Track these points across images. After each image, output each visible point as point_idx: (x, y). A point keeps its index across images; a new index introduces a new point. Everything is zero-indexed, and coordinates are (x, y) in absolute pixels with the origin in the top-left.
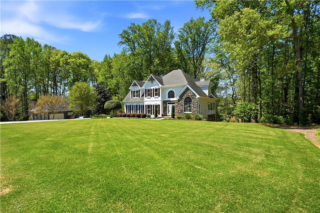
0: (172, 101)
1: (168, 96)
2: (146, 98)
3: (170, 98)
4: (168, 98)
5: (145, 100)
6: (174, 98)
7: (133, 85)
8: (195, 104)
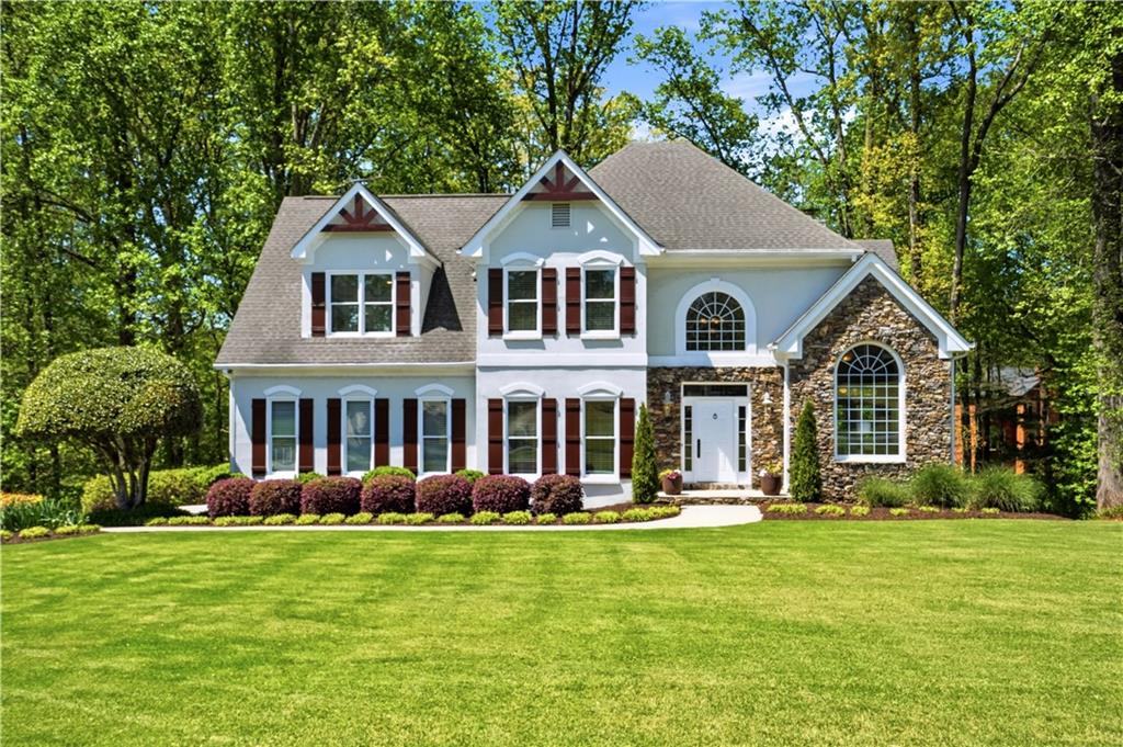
0: (729, 372)
1: (690, 336)
2: (498, 342)
3: (703, 347)
4: (690, 347)
5: (482, 358)
6: (741, 347)
7: (341, 221)
8: (926, 398)
